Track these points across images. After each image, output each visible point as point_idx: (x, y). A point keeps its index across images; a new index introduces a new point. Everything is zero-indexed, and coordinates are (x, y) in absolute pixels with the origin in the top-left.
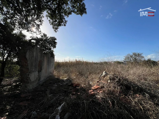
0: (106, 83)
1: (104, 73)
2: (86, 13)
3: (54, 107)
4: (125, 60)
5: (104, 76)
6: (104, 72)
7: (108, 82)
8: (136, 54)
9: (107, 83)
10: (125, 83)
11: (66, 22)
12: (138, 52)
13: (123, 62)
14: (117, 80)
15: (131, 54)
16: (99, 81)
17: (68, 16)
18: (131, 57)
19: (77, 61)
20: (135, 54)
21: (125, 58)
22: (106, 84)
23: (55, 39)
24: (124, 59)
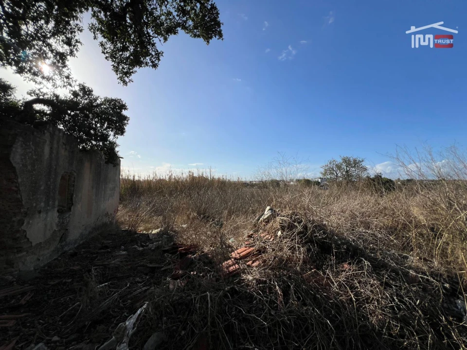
0: (273, 238)
1: (267, 213)
2: (220, 35)
3: (113, 320)
4: (324, 174)
5: (268, 221)
6: (268, 208)
7: (277, 236)
8: (349, 160)
9: (274, 240)
10: (320, 235)
11: (158, 55)
12: (355, 157)
13: (320, 180)
14: (300, 228)
15: (339, 160)
16: (252, 234)
17: (166, 39)
18: (339, 167)
19: (193, 178)
20: (347, 161)
21: (323, 170)
22: (271, 240)
23: (123, 107)
24: (322, 173)
